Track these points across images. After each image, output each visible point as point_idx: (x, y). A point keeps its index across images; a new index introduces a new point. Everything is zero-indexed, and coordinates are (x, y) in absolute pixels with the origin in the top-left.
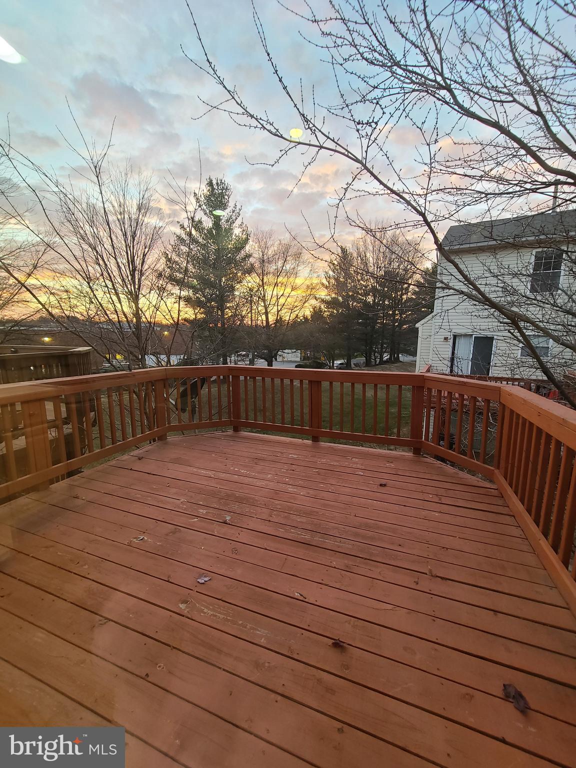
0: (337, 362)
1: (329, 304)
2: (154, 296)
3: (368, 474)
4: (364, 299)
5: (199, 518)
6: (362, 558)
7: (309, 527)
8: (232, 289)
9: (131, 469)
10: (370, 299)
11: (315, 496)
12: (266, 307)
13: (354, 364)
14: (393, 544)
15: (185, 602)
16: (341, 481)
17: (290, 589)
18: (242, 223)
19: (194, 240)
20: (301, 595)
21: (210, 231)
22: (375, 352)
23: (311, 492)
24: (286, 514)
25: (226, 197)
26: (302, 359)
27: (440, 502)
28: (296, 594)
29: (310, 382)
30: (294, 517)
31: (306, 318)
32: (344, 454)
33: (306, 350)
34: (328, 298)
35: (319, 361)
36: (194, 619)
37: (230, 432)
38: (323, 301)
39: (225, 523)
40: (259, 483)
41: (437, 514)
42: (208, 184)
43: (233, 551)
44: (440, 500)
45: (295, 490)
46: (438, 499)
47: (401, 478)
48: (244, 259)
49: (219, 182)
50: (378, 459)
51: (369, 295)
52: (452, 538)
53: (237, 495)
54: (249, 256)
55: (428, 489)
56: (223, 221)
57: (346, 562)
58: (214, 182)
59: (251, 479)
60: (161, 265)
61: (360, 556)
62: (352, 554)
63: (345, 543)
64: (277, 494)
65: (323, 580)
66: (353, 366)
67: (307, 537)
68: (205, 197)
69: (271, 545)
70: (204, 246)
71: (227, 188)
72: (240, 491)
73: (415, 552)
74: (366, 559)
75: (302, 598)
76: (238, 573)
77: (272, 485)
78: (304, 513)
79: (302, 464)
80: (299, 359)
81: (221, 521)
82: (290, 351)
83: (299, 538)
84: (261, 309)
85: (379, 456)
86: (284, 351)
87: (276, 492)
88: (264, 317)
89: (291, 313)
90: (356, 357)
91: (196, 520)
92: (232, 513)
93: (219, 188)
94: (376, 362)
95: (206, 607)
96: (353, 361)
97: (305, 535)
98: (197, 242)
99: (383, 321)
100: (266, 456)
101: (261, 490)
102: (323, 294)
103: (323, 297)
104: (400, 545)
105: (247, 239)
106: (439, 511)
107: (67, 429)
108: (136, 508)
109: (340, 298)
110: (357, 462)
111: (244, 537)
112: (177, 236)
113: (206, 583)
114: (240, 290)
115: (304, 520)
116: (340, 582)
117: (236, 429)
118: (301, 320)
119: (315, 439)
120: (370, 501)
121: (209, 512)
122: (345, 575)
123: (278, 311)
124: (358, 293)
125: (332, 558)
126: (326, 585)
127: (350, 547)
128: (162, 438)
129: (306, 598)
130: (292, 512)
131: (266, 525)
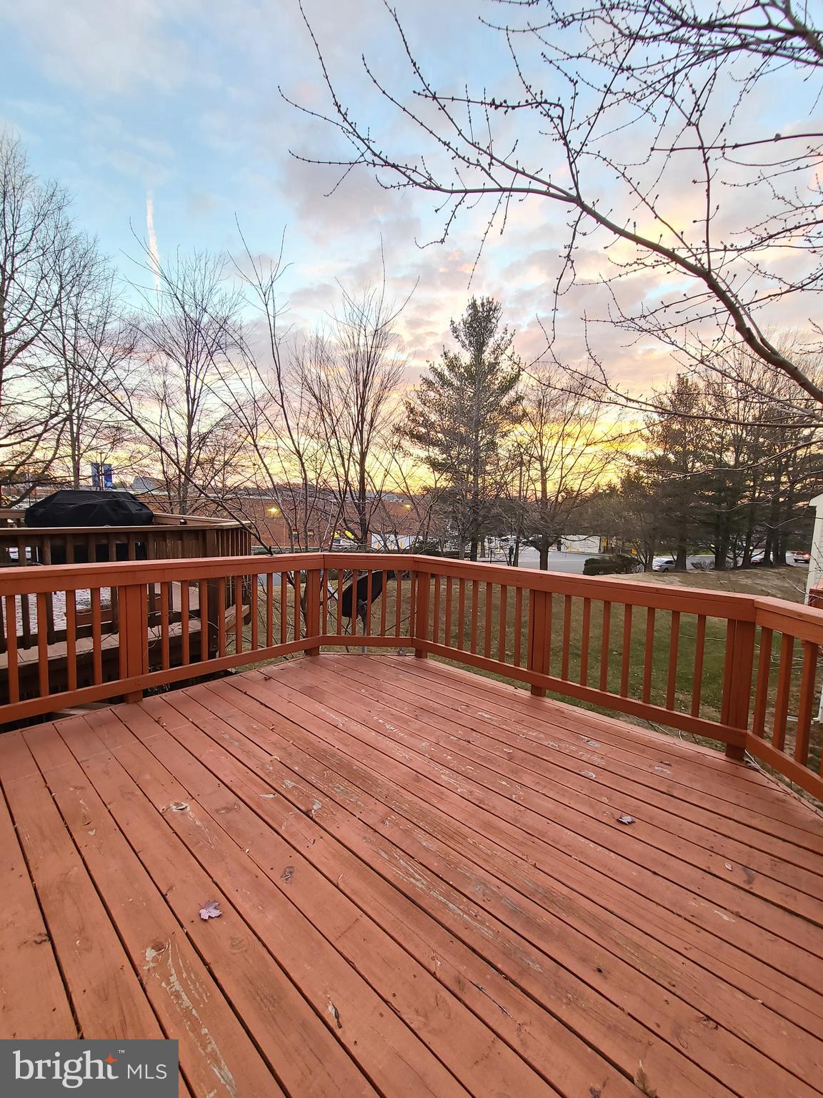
0: (658, 561)
1: (650, 465)
2: (386, 457)
3: (606, 779)
4: (717, 456)
5: (277, 795)
6: (501, 972)
7: (435, 865)
8: (492, 445)
9: (245, 693)
10: (729, 457)
11: (481, 801)
12: (544, 471)
13: (693, 564)
14: (584, 960)
15: (158, 947)
16: (543, 783)
17: (326, 992)
18: (514, 353)
19: (445, 382)
20: (337, 1016)
21: (467, 369)
22: (735, 547)
23: (479, 793)
24: (410, 825)
25: (493, 320)
26: (602, 551)
27: (747, 887)
28: (330, 1008)
29: (533, 592)
30: (419, 834)
31: (612, 489)
32: (579, 730)
33: (609, 537)
34: (650, 456)
35: (626, 555)
36: (147, 988)
37: (410, 658)
38: (639, 461)
39: (307, 814)
40: (401, 753)
41: (725, 918)
42: (469, 306)
43: (285, 871)
44: (750, 882)
45: (452, 781)
46: (745, 878)
47: (672, 805)
48: (513, 404)
49: (485, 301)
50: (643, 751)
51: (728, 450)
52: (741, 996)
53: (355, 767)
54: (519, 399)
55: (730, 847)
56: (486, 353)
57: (463, 968)
58: (479, 303)
59: (393, 744)
60: (401, 417)
61: (499, 966)
62: (484, 954)
63: (482, 923)
64: (417, 780)
65: (394, 995)
66: (689, 565)
67: (418, 883)
68: (465, 323)
69: (352, 881)
70: (459, 390)
71: (495, 308)
72: (364, 761)
73: (631, 1004)
74: (507, 978)
75: (333, 1023)
76: (267, 920)
77: (419, 763)
78: (442, 832)
79: (491, 733)
80: (596, 551)
81: (303, 808)
82: (575, 538)
83: (404, 882)
84: (535, 473)
85: (646, 746)
86: (567, 537)
87: (418, 775)
88: (539, 486)
89: (583, 480)
90: (696, 553)
91: (272, 796)
92: (327, 799)
93: (485, 309)
94: (736, 562)
95: (179, 973)
96: (690, 561)
97: (417, 880)
98: (451, 385)
99: (754, 494)
100: (439, 706)
101: (396, 767)
102: (639, 449)
103: (640, 455)
104: (600, 971)
105: (518, 375)
106: (735, 909)
107: (194, 625)
108: (210, 753)
109: (671, 457)
110: (596, 751)
111: (320, 851)
112: (424, 379)
113: (211, 921)
114: (505, 447)
115: (433, 845)
116: (426, 1016)
117: (419, 655)
118: (605, 491)
119: (538, 691)
120: (583, 840)
121: (297, 788)
122: (445, 1001)
123: (562, 478)
124: (704, 447)
125: (440, 951)
126: (395, 1011)
127: (489, 934)
128: (312, 652)
129: (340, 1027)
130: (421, 824)
131: (365, 838)
